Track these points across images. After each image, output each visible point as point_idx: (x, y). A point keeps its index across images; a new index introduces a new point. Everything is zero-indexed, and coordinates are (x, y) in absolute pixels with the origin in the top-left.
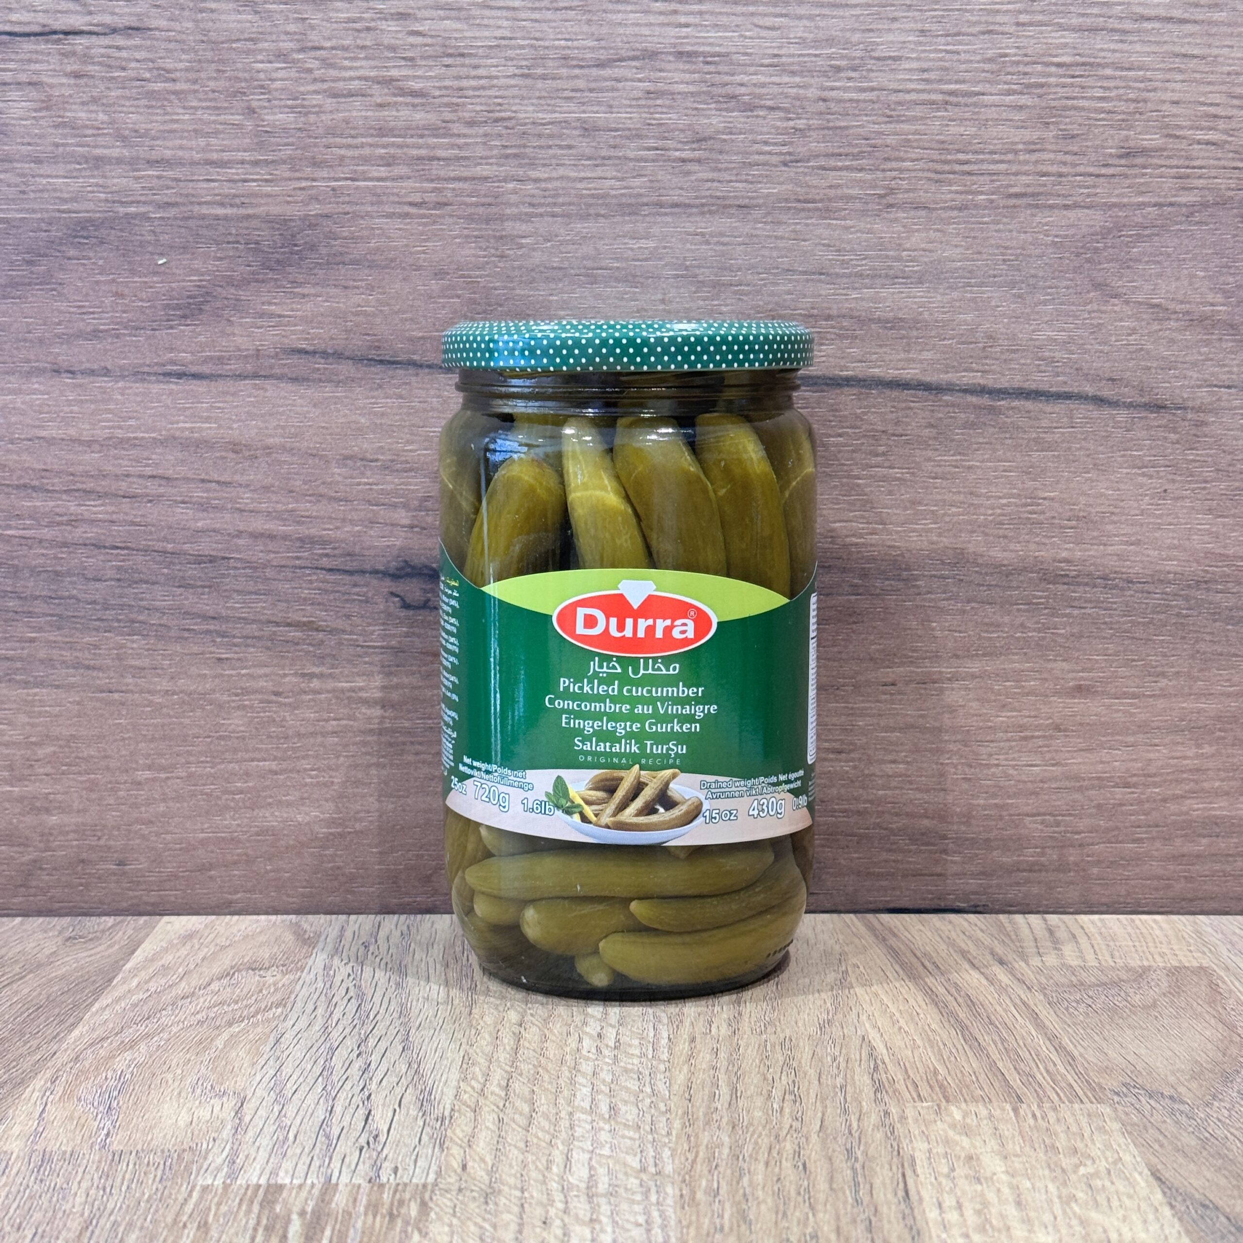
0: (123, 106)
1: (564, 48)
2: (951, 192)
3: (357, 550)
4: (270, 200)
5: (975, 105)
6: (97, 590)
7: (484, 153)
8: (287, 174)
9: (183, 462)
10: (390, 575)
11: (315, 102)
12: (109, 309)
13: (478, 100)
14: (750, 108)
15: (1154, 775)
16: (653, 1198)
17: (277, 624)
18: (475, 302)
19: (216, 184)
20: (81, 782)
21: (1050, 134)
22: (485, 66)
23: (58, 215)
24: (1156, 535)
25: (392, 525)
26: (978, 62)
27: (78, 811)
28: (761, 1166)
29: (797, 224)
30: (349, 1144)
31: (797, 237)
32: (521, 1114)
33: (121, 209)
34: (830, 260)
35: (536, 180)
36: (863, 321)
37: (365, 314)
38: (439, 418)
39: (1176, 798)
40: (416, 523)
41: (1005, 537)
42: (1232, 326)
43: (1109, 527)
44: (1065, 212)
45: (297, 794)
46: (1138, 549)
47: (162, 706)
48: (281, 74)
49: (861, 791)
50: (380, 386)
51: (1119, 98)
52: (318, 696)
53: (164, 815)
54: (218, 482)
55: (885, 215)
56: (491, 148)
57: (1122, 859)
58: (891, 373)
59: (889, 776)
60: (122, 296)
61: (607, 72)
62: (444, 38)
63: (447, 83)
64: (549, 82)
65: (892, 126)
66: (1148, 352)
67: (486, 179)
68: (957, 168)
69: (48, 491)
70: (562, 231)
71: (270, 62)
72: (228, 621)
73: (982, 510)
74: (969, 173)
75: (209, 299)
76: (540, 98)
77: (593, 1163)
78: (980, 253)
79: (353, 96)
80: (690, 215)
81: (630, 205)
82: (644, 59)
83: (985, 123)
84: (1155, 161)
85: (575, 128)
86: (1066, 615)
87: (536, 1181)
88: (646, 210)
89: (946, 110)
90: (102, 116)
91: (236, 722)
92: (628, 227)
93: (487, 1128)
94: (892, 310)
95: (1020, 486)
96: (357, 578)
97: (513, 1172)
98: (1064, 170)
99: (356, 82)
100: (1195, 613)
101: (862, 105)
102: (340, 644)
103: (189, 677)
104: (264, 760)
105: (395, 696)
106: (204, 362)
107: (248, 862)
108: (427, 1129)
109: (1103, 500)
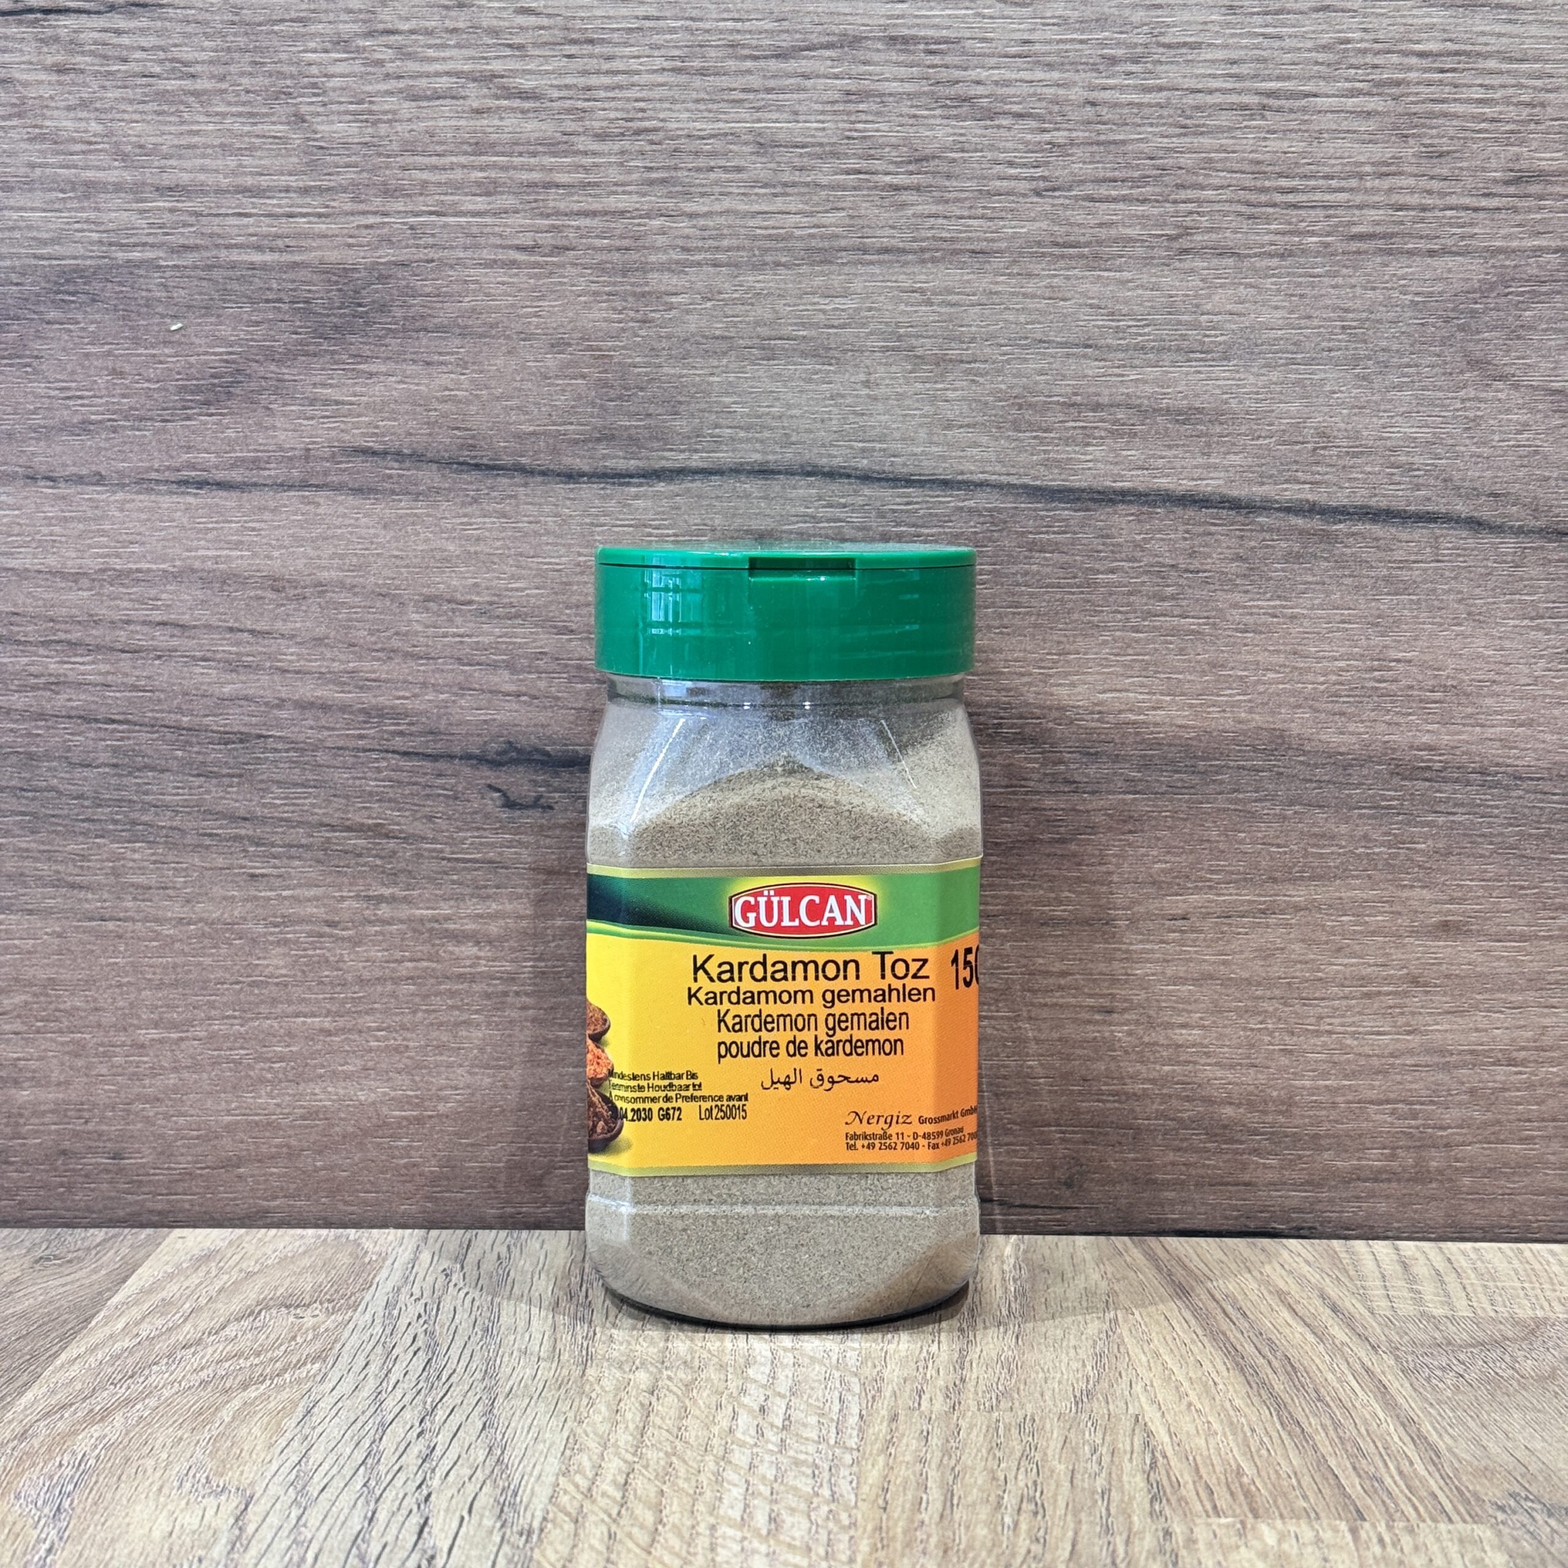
0: (124, 111)
1: (732, 31)
2: (1269, 232)
3: (442, 727)
4: (324, 242)
5: (1304, 110)
6: (85, 779)
7: (621, 178)
8: (348, 207)
9: (204, 603)
10: (487, 761)
11: (387, 107)
12: (104, 392)
13: (612, 104)
14: (989, 115)
15: (1551, 1049)
17: (332, 828)
18: (606, 385)
19: (251, 220)
20: (62, 1044)
21: (1410, 151)
22: (622, 57)
23: (34, 262)
24: (1556, 712)
25: (491, 692)
26: (1310, 50)
27: (59, 1084)
29: (1055, 276)
31: (1055, 295)
32: (642, 1527)
33: (120, 255)
34: (1099, 327)
35: (691, 216)
36: (1145, 413)
37: (455, 400)
38: (556, 544)
40: (524, 689)
41: (1342, 714)
43: (1489, 701)
44: (1429, 260)
45: (359, 1063)
46: (1529, 732)
47: (174, 940)
48: (340, 68)
49: (1138, 1066)
50: (475, 501)
51: (1507, 101)
52: (388, 928)
53: (175, 1090)
54: (252, 632)
55: (1177, 264)
56: (629, 172)
57: (1506, 1165)
58: (1186, 485)
59: (1181, 1046)
60: (121, 374)
61: (791, 65)
62: (566, 18)
63: (569, 81)
64: (711, 78)
65: (1187, 140)
66: (1545, 457)
67: (622, 213)
68: (1278, 198)
69: (18, 642)
70: (726, 285)
71: (326, 51)
72: (265, 824)
73: (1310, 677)
74: (1295, 206)
75: (241, 378)
76: (697, 101)
78: (1309, 317)
79: (438, 98)
80: (906, 263)
81: (820, 250)
82: (842, 47)
83: (1316, 137)
84: (1557, 189)
85: (746, 143)
86: (1428, 824)
88: (845, 257)
89: (1263, 117)
90: (95, 127)
91: (276, 962)
92: (818, 281)
93: (592, 1547)
94: (1186, 397)
95: (1364, 642)
96: (441, 765)
98: (1429, 201)
99: (445, 79)
101: (1147, 111)
102: (419, 856)
103: (212, 899)
104: (313, 1015)
105: (494, 929)
106: (233, 466)
107: (290, 1155)
108: (506, 1548)
109: (1480, 664)
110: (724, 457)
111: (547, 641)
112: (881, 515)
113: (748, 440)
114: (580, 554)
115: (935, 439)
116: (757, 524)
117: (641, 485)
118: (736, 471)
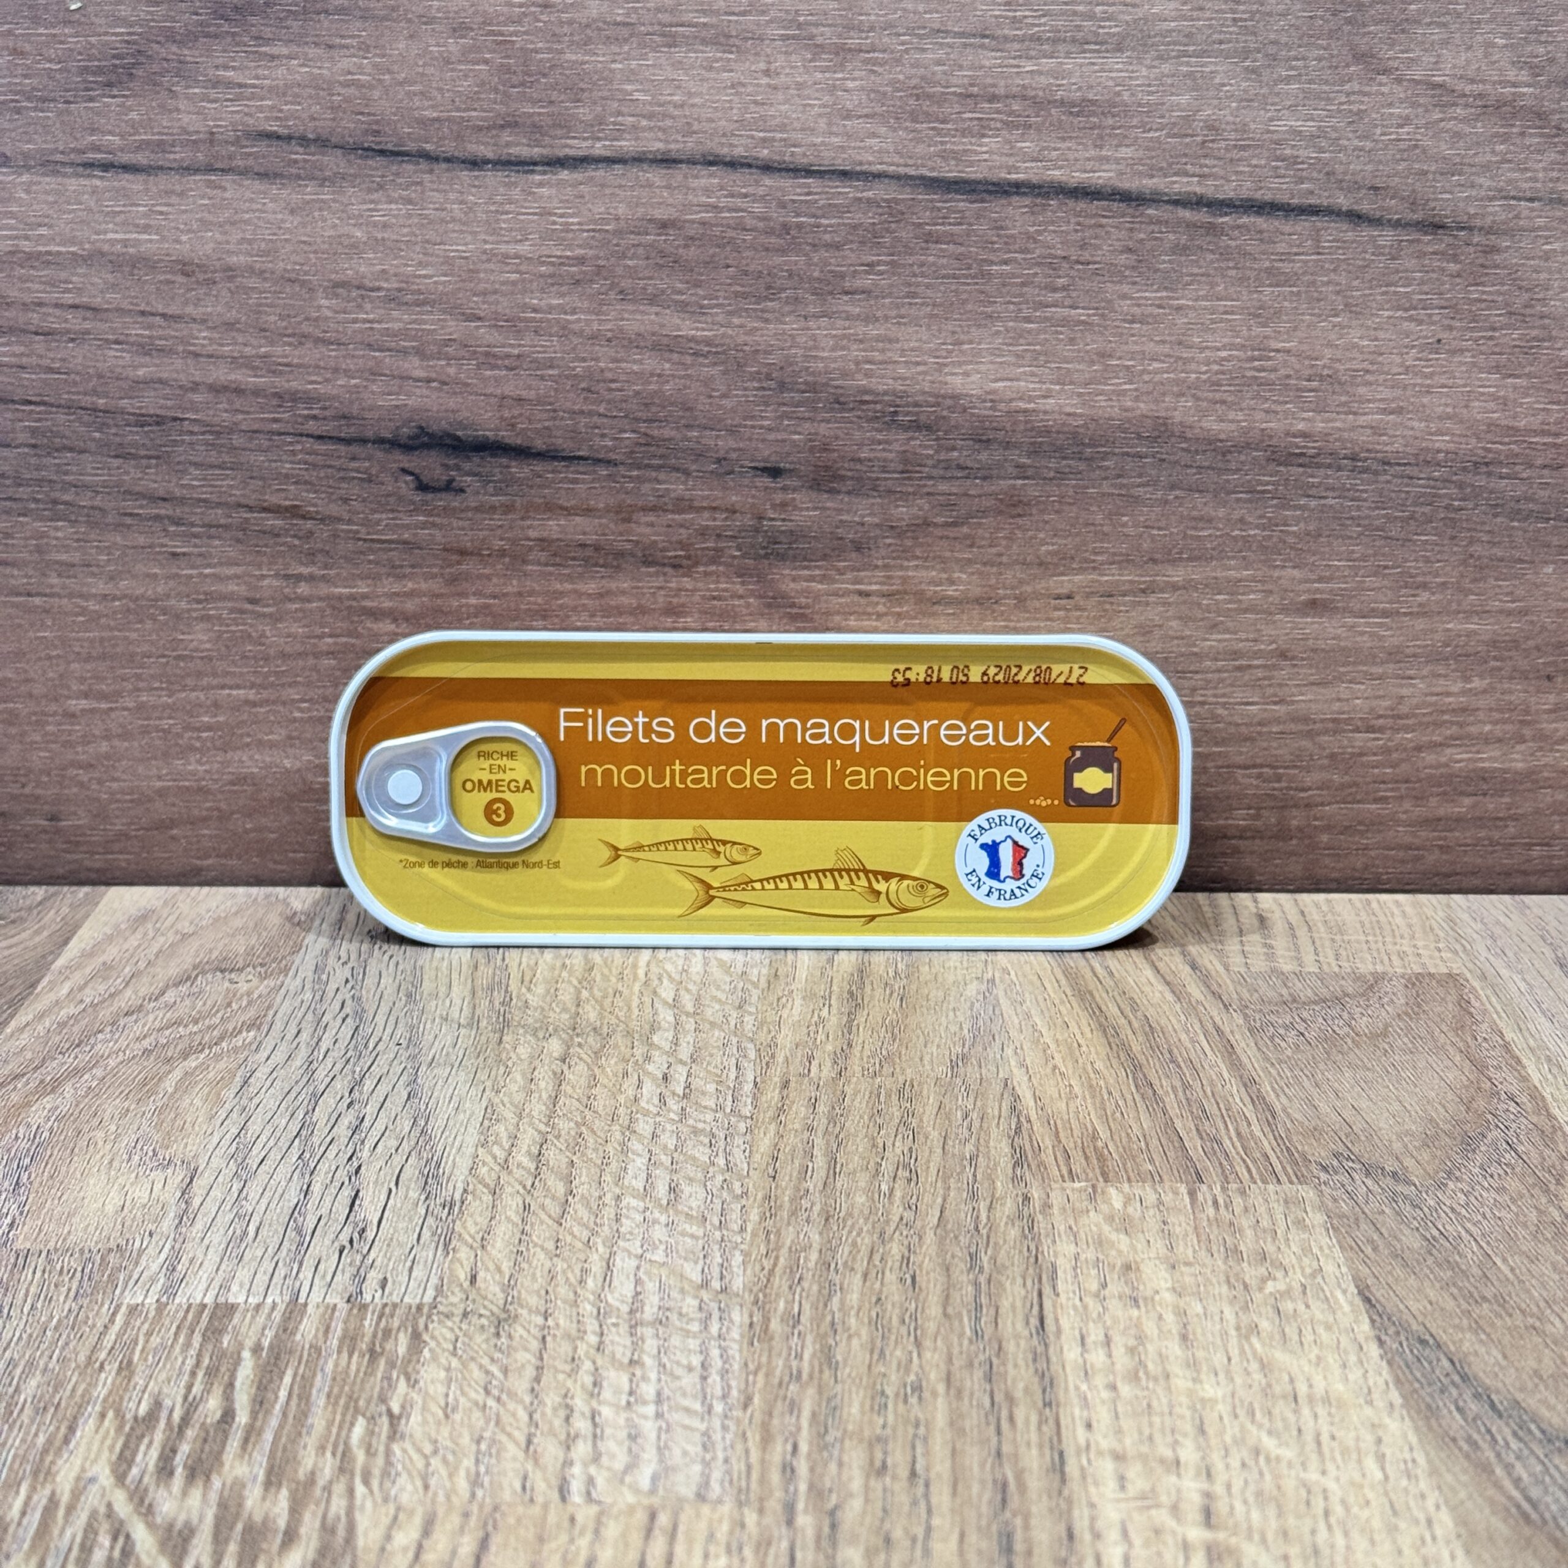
3: (355, 412)
6: (5, 459)
9: (114, 286)
12: (5, 72)
15: (1407, 717)
16: (714, 1328)
17: (250, 509)
18: (508, 69)
24: (1425, 400)
25: (402, 378)
28: (857, 1279)
30: (327, 1242)
32: (553, 1198)
34: (996, 17)
36: (1039, 104)
37: (358, 85)
38: (462, 232)
39: (1434, 746)
40: (434, 375)
41: (1223, 402)
42: (1539, 115)
43: (1362, 390)
45: (284, 732)
46: (1399, 420)
47: (99, 615)
50: (381, 187)
52: (308, 606)
53: (107, 757)
54: (164, 315)
57: (1360, 823)
58: (1077, 177)
60: (22, 54)
66: (1424, 151)
72: (183, 504)
73: (1193, 366)
75: (142, 59)
77: (641, 1274)
78: (1201, 9)
86: (1300, 507)
87: (565, 1302)
91: (200, 637)
93: (508, 1219)
94: (1079, 89)
95: (1245, 333)
96: (355, 449)
97: (536, 1286)
100: (1470, 505)
102: (335, 536)
103: (134, 577)
104: (238, 687)
105: (410, 606)
106: (138, 149)
107: (220, 818)
108: (430, 1221)
109: (1355, 354)
110: (627, 145)
111: (454, 328)
112: (782, 205)
113: (651, 129)
114: (485, 242)
115: (835, 129)
116: (659, 214)
117: (544, 173)
118: (639, 160)
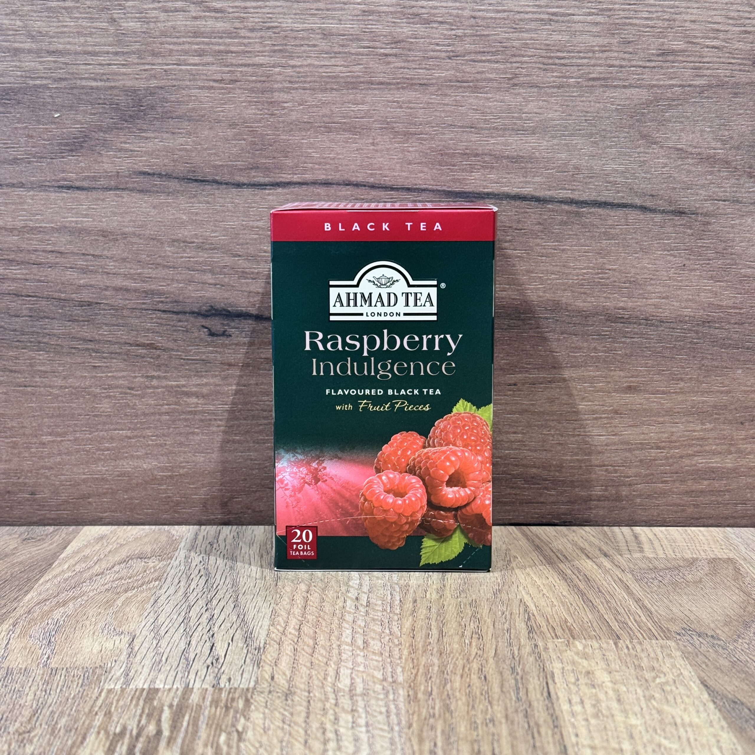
2: (553, 77)
3: (181, 299)
4: (125, 77)
5: (569, 21)
6: (17, 322)
7: (261, 49)
8: (136, 61)
9: (71, 242)
10: (201, 315)
11: (153, 15)
12: (24, 145)
13: (257, 15)
14: (428, 22)
15: (676, 442)
16: (391, 697)
17: (131, 345)
18: (255, 143)
19: (91, 67)
20: (7, 443)
21: (615, 40)
24: (679, 292)
25: (203, 283)
28: (458, 677)
29: (457, 96)
30: (201, 664)
31: (457, 104)
32: (308, 646)
33: (31, 82)
34: (477, 119)
35: (293, 67)
36: (498, 158)
37: (186, 150)
38: (232, 216)
39: (688, 456)
40: (218, 282)
41: (585, 293)
42: (726, 162)
43: (649, 288)
44: (624, 90)
45: (143, 451)
47: (58, 396)
50: (195, 196)
51: (658, 18)
52: (157, 390)
53: (59, 464)
54: (93, 255)
55: (512, 91)
56: (265, 46)
57: (656, 493)
58: (515, 190)
59: (513, 442)
60: (32, 137)
63: (237, 4)
64: (302, 4)
65: (517, 34)
66: (674, 179)
67: (261, 65)
68: (557, 61)
70: (309, 99)
72: (100, 343)
73: (571, 277)
74: (564, 65)
75: (87, 139)
76: (295, 14)
77: (353, 676)
78: (571, 115)
79: (177, 11)
80: (390, 89)
81: (352, 83)
83: (574, 34)
84: (680, 58)
85: (318, 34)
86: (622, 342)
87: (317, 686)
88: (362, 86)
89: (550, 25)
90: (19, 23)
91: (105, 406)
92: (351, 97)
93: (287, 654)
94: (516, 151)
95: (594, 261)
96: (180, 316)
97: (303, 681)
98: (624, 63)
100: (702, 341)
101: (498, 21)
102: (171, 357)
103: (75, 377)
104: (123, 429)
105: (205, 390)
106: (84, 179)
107: (112, 493)
108: (249, 655)
109: (646, 271)
110: (308, 177)
111: (228, 260)
113: (319, 169)
114: (243, 221)
115: (404, 169)
117: (270, 189)
118: (314, 183)
